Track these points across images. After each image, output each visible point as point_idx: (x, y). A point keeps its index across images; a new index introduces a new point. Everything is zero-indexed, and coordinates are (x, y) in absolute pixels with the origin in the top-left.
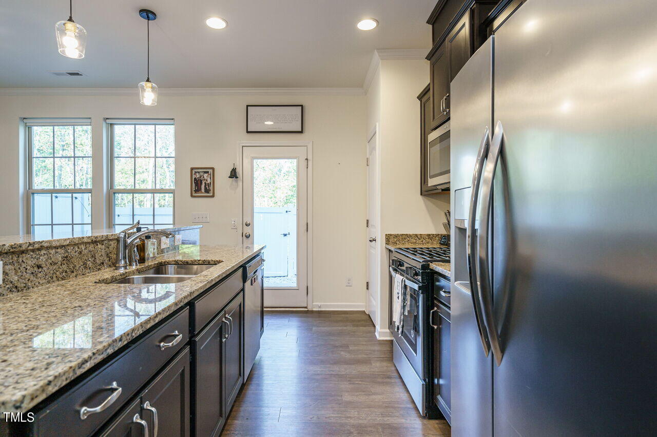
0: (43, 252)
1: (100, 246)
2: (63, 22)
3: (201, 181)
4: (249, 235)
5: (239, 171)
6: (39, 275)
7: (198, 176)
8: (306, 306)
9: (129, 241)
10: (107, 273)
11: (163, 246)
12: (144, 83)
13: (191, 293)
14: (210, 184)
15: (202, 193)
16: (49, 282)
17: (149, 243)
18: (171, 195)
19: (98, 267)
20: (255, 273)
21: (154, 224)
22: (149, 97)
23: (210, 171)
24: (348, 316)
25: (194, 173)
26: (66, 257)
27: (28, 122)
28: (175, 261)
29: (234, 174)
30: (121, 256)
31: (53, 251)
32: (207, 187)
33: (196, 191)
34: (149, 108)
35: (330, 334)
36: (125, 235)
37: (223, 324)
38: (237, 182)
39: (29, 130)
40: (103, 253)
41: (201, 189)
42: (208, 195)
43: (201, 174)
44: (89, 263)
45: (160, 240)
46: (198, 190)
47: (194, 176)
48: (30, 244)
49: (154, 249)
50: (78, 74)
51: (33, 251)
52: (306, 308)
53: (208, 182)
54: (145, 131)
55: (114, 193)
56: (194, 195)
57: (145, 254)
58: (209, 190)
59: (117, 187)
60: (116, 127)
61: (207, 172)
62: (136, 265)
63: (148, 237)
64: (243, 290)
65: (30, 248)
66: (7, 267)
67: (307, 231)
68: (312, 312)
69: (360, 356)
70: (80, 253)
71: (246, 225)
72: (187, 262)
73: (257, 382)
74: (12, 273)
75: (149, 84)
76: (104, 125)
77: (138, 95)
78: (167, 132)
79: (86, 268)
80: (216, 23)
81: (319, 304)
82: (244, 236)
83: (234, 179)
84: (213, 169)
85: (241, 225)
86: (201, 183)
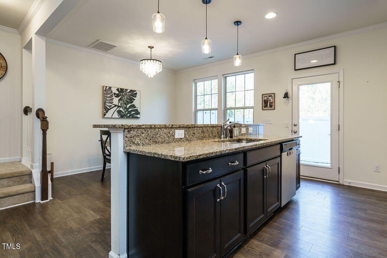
0: (195, 128)
1: (215, 129)
2: (204, 40)
3: (268, 101)
4: (296, 132)
5: (290, 94)
6: (194, 137)
7: (266, 98)
8: (338, 180)
9: (225, 127)
10: (217, 140)
11: (242, 132)
12: (235, 56)
13: (244, 147)
14: (273, 102)
15: (268, 107)
16: (197, 140)
17: (235, 129)
18: (252, 109)
19: (214, 137)
20: (290, 149)
22: (238, 62)
23: (273, 95)
24: (375, 193)
25: (263, 97)
26: (203, 131)
27: (195, 81)
28: (246, 139)
29: (286, 96)
30: (222, 133)
31: (198, 129)
32: (271, 104)
33: (265, 107)
34: (238, 67)
35: (353, 200)
36: (224, 125)
37: (265, 168)
38: (288, 100)
39: (196, 84)
40: (216, 132)
41: (267, 106)
42: (271, 108)
43: (268, 97)
44: (210, 135)
45: (241, 129)
47: (264, 99)
48: (192, 125)
49: (237, 132)
50: (212, 57)
51: (193, 127)
52: (338, 182)
53: (272, 101)
54: (240, 78)
55: (227, 110)
56: (264, 109)
57: (232, 135)
58: (272, 106)
60: (228, 78)
61: (271, 96)
62: (229, 138)
63: (234, 127)
64: (281, 156)
65: (192, 126)
66: (186, 132)
67: (339, 130)
68: (343, 185)
69: (374, 218)
70: (208, 130)
71: (295, 126)
72: (252, 139)
73: (291, 211)
74: (187, 134)
75: (238, 56)
76: (223, 77)
77: (233, 61)
78: (250, 77)
79: (209, 137)
80: (271, 15)
81: (349, 181)
82: (293, 132)
83: (287, 98)
84: (274, 94)
85: (291, 125)
86: (268, 102)
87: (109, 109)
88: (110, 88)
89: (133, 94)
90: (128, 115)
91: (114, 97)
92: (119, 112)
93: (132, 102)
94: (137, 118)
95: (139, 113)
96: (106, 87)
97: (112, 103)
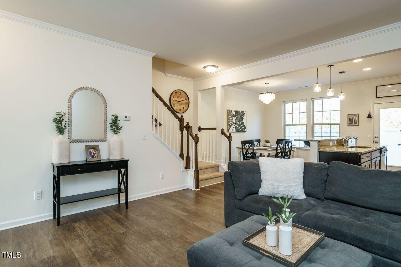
4: (377, 142)
5: (372, 114)
7: (351, 117)
14: (357, 120)
15: (353, 124)
18: (338, 125)
20: (384, 153)
21: (330, 137)
25: (349, 116)
27: (284, 102)
29: (369, 116)
33: (350, 124)
39: (285, 104)
42: (356, 125)
43: (353, 116)
46: (351, 123)
47: (349, 118)
54: (327, 101)
55: (314, 125)
56: (349, 125)
58: (357, 123)
59: (315, 122)
60: (315, 101)
61: (356, 116)
64: (380, 156)
71: (376, 137)
76: (311, 101)
82: (374, 142)
83: (370, 118)
84: (359, 114)
85: (373, 138)
86: (353, 120)
87: (231, 126)
88: (231, 111)
89: (243, 114)
90: (240, 130)
91: (233, 117)
92: (236, 127)
93: (242, 120)
94: (245, 131)
95: (245, 128)
96: (230, 110)
97: (232, 121)
